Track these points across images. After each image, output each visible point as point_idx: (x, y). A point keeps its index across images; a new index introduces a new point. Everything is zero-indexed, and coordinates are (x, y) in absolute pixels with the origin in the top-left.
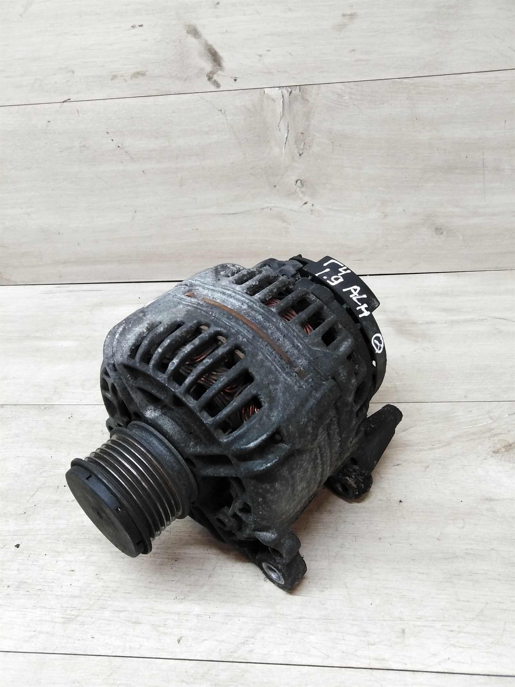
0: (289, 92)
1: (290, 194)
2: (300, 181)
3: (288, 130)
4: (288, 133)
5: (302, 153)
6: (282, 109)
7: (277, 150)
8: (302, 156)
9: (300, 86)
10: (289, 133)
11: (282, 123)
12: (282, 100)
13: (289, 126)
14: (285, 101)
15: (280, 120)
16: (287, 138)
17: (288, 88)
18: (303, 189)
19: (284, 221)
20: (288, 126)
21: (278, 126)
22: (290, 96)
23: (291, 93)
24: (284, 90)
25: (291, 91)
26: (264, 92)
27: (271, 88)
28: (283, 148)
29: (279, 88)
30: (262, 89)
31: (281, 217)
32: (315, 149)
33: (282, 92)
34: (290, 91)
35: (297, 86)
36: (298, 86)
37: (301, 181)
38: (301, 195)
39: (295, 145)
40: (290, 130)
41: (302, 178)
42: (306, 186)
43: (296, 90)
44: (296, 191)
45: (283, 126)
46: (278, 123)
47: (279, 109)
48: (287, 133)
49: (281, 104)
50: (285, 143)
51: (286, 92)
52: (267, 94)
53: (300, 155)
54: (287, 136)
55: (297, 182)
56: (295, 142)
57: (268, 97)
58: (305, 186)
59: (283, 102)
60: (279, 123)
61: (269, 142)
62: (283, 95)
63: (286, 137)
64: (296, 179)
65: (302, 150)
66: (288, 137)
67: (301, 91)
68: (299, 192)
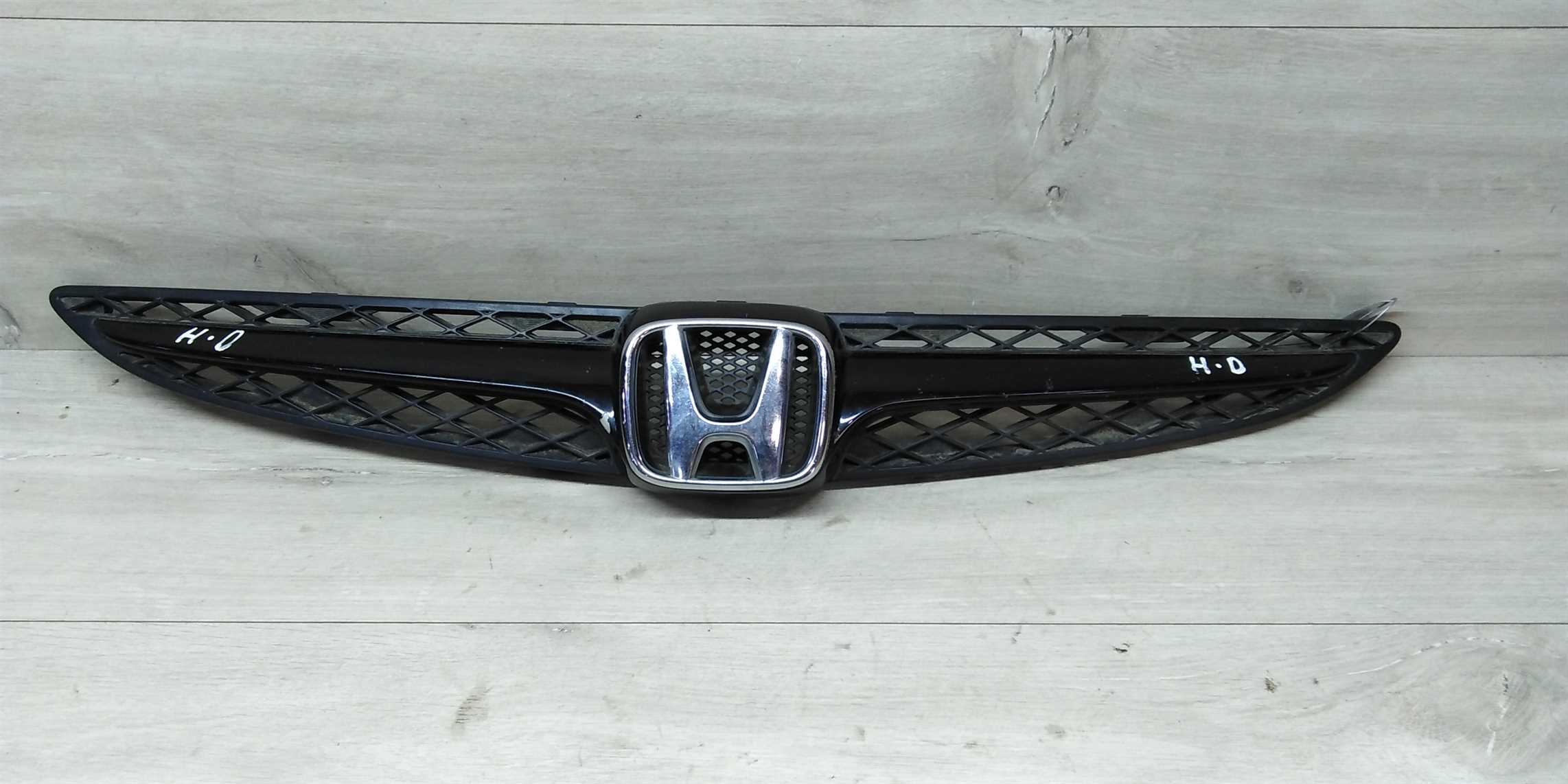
0: (1066, 37)
1: (1035, 211)
2: (1056, 189)
3: (1053, 101)
4: (1051, 106)
5: (1070, 142)
6: (1047, 65)
7: (1024, 134)
8: (1070, 145)
9: (1090, 28)
10: (1053, 106)
11: (1041, 88)
12: (1051, 50)
13: (1056, 94)
14: (1057, 51)
15: (1041, 82)
16: (1047, 113)
17: (1066, 29)
18: (1061, 203)
19: (1013, 257)
20: (1054, 94)
21: (1036, 93)
22: (1067, 42)
23: (1071, 38)
24: (1059, 33)
25: (1072, 35)
26: (1021, 34)
27: (1035, 27)
28: (1036, 130)
29: (1049, 29)
30: (1020, 28)
31: (1008, 250)
32: (1096, 136)
33: (1055, 35)
34: (1069, 35)
35: (1084, 27)
36: (1086, 29)
37: (1059, 188)
38: (1053, 213)
39: (1060, 127)
40: (1055, 100)
41: (1062, 184)
42: (1066, 197)
43: (1082, 34)
44: (1045, 205)
45: (1044, 93)
46: (1036, 88)
47: (1043, 64)
48: (1048, 106)
49: (1049, 55)
50: (1043, 122)
51: (1063, 35)
52: (1026, 37)
53: (1066, 144)
54: (1049, 111)
55: (1050, 190)
56: (1062, 122)
57: (1028, 43)
59: (1053, 53)
60: (1039, 87)
61: (1012, 118)
62: (1054, 41)
63: (1046, 111)
64: (1050, 186)
65: (1072, 135)
66: (1050, 113)
67: (1090, 36)
68: (1049, 207)
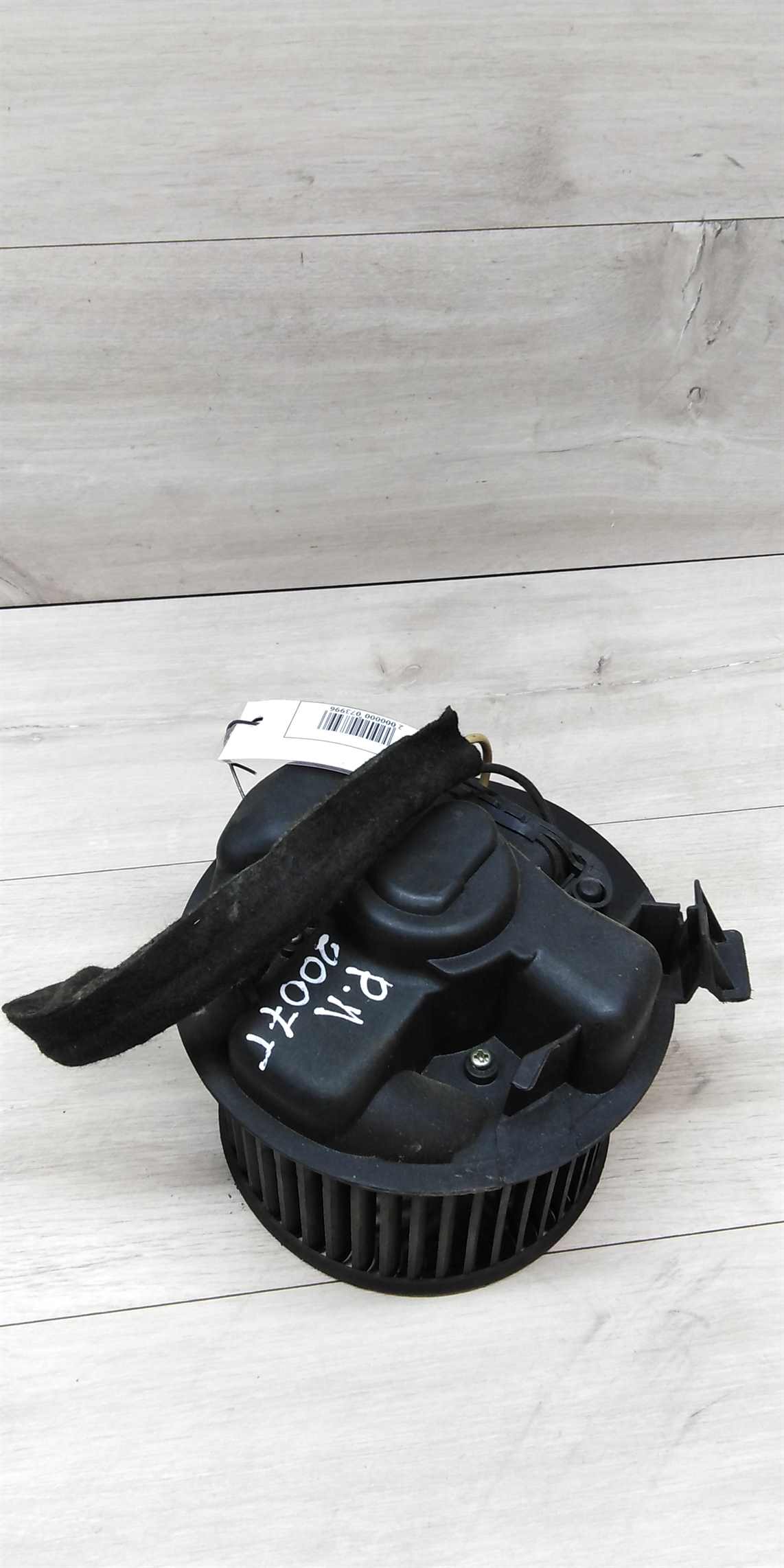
0: (716, 231)
1: (675, 415)
2: (698, 390)
3: (699, 298)
4: (697, 304)
5: (713, 341)
6: (696, 261)
7: (670, 333)
8: (713, 344)
9: (739, 221)
10: (699, 304)
11: (690, 284)
12: (700, 245)
13: (702, 291)
14: (706, 246)
15: (688, 280)
16: (693, 312)
17: (716, 223)
18: (700, 405)
19: (652, 463)
20: (700, 290)
21: (683, 291)
22: (717, 235)
23: (719, 232)
24: (709, 227)
25: (721, 229)
26: (672, 230)
27: (686, 222)
28: (681, 330)
29: (699, 223)
30: (670, 224)
31: (648, 456)
32: (739, 332)
33: (704, 230)
34: (718, 229)
35: (733, 220)
36: (735, 221)
37: (700, 389)
38: (693, 416)
39: (705, 326)
40: (701, 298)
41: (703, 384)
42: (707, 398)
43: (730, 228)
44: (686, 408)
45: (691, 292)
46: (683, 286)
47: (692, 259)
48: (694, 304)
49: (698, 251)
50: (688, 321)
51: (712, 230)
52: (677, 233)
53: (709, 343)
54: (694, 309)
55: (691, 392)
56: (706, 321)
57: (678, 239)
58: (705, 398)
59: (702, 248)
60: (686, 285)
61: (658, 319)
62: (704, 237)
63: (692, 310)
64: (692, 387)
65: (715, 334)
66: (696, 312)
67: (738, 229)
68: (689, 410)
